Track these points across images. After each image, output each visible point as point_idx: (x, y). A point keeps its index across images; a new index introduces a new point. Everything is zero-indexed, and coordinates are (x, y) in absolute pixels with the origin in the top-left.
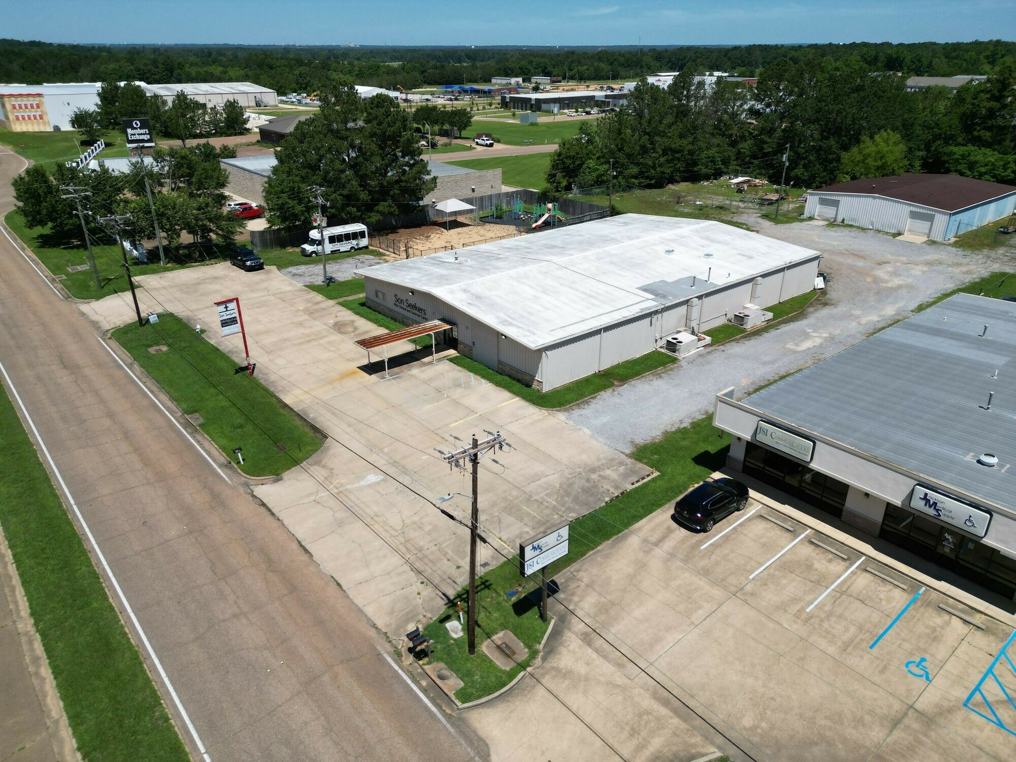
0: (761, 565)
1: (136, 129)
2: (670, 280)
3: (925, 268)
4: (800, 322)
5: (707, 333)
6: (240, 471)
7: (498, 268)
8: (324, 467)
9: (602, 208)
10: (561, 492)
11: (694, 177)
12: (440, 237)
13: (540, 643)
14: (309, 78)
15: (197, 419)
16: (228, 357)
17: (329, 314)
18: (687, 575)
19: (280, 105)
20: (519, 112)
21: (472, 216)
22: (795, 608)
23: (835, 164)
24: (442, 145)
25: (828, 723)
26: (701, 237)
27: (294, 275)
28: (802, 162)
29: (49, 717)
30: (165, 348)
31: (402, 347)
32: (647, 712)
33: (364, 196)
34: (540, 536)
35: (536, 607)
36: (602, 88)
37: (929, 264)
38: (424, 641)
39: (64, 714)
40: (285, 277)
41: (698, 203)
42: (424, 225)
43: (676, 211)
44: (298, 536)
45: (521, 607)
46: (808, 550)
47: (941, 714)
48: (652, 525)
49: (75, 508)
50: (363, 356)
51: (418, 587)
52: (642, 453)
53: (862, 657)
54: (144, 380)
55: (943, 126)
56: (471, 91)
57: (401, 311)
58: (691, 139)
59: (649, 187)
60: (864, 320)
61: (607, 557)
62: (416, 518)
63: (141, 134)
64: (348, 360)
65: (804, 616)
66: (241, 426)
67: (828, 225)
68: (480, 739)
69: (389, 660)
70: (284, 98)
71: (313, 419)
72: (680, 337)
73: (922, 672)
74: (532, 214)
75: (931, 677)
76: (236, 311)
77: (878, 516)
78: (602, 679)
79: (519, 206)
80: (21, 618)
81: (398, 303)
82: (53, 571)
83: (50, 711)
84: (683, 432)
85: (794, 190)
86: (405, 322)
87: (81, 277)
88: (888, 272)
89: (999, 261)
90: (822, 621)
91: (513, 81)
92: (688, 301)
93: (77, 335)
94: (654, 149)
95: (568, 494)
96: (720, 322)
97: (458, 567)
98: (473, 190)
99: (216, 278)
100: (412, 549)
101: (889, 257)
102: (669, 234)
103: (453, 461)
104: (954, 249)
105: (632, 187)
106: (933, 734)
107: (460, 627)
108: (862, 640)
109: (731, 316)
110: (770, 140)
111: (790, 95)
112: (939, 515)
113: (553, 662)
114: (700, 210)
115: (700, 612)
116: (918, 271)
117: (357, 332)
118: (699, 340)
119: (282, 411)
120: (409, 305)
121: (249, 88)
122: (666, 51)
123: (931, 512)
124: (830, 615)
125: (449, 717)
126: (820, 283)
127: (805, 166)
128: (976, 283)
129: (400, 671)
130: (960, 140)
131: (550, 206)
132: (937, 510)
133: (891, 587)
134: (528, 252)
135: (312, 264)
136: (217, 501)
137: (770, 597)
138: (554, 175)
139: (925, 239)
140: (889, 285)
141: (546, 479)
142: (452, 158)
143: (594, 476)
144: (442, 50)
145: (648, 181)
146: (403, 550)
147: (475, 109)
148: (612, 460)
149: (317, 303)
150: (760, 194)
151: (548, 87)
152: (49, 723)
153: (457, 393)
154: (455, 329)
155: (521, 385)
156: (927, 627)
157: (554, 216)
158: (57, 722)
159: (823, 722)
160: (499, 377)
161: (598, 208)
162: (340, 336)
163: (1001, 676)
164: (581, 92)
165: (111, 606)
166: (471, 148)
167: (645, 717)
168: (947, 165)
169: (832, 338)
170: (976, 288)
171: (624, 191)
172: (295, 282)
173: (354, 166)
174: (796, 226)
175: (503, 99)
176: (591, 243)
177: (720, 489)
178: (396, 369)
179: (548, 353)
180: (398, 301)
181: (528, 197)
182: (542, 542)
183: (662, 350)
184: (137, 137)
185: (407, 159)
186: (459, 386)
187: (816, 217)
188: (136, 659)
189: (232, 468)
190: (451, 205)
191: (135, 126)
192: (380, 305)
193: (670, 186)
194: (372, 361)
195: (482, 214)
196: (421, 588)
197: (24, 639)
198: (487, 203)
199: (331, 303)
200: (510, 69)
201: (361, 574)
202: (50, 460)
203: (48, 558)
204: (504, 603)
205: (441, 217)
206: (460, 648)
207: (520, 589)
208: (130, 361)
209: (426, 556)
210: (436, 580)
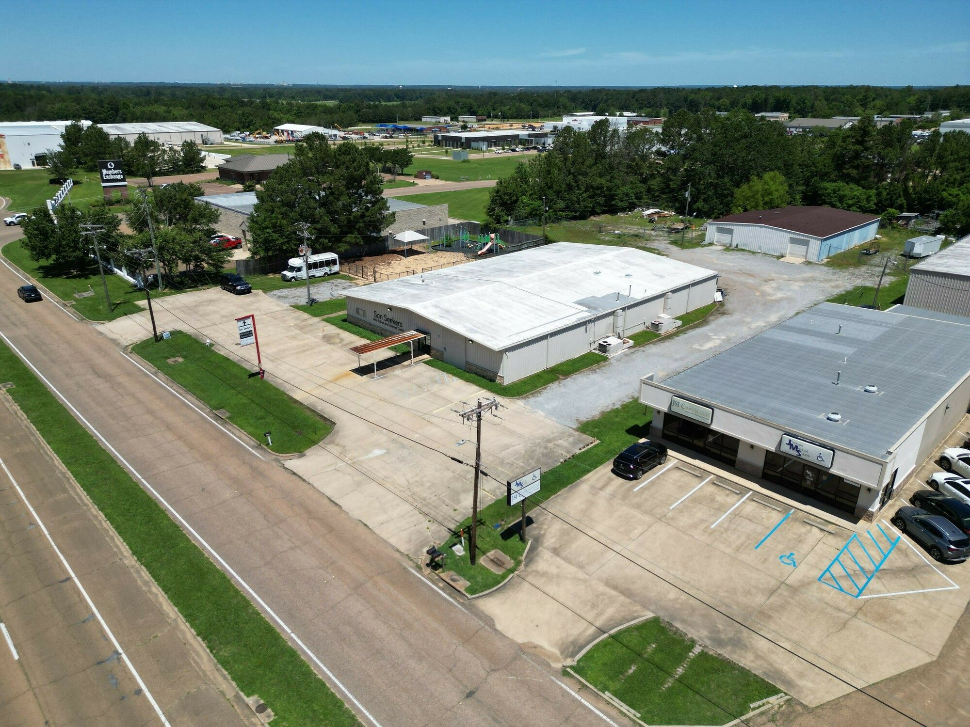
0: (678, 499)
1: (110, 169)
2: (600, 295)
3: (802, 284)
4: (704, 328)
5: (630, 338)
6: (269, 451)
7: (459, 288)
8: (337, 445)
9: (537, 237)
10: (526, 456)
11: (612, 210)
12: (400, 264)
13: (522, 556)
14: (251, 118)
15: (224, 414)
16: (239, 365)
17: (318, 329)
18: (625, 508)
19: (225, 143)
20: (451, 150)
21: (425, 244)
22: (703, 526)
23: (729, 198)
24: (387, 182)
25: (727, 594)
26: (621, 261)
27: (280, 297)
28: (702, 197)
29: (169, 617)
30: (181, 360)
31: (383, 354)
32: (603, 594)
33: (334, 229)
34: (521, 476)
35: (517, 535)
36: (524, 127)
37: (805, 280)
38: (440, 555)
39: (180, 615)
40: (271, 300)
41: (617, 232)
42: (385, 253)
43: (599, 239)
44: (326, 494)
45: (507, 535)
46: (712, 489)
47: (803, 586)
48: (598, 475)
49: (143, 480)
50: (354, 362)
51: (426, 524)
52: (586, 428)
53: (749, 554)
54: (170, 384)
55: (818, 165)
56: (404, 129)
57: (381, 325)
58: (608, 177)
59: (575, 218)
60: (753, 326)
61: (565, 498)
62: (417, 479)
63: (115, 174)
64: (341, 365)
65: (709, 531)
66: (263, 418)
67: (725, 250)
68: (487, 616)
69: (413, 571)
70: (228, 136)
71: (321, 410)
72: (609, 340)
73: (791, 562)
74: (477, 242)
75: (797, 564)
76: (252, 326)
77: (760, 462)
78: (569, 576)
79: (465, 237)
80: (125, 556)
81: (377, 318)
82: (141, 524)
83: (168, 614)
84: (616, 412)
85: (697, 221)
86: (383, 334)
87: (90, 302)
88: (773, 287)
89: (862, 277)
90: (722, 533)
91: (442, 119)
92: (614, 312)
93: (100, 350)
94: (578, 186)
95: (532, 458)
96: (641, 328)
97: (455, 510)
98: (424, 223)
99: (211, 302)
100: (418, 499)
101: (773, 275)
102: (596, 259)
104: (825, 268)
105: (560, 219)
106: (797, 598)
107: (462, 549)
108: (749, 544)
109: (648, 324)
110: (674, 178)
111: (690, 140)
112: (800, 455)
113: (533, 567)
114: (619, 238)
115: (636, 531)
116: (796, 286)
117: (344, 343)
118: (624, 343)
119: (293, 405)
120: (387, 320)
121: (196, 127)
122: (580, 92)
123: (795, 453)
124: (727, 530)
125: (463, 604)
126: (718, 297)
127: (705, 200)
128: (842, 295)
129: (422, 578)
130: (833, 176)
131: (493, 236)
132: (798, 451)
133: (771, 510)
134: (482, 275)
135: (292, 287)
136: (257, 473)
137: (684, 520)
138: (493, 210)
139: (803, 260)
140: (774, 298)
141: (514, 448)
142: (397, 193)
143: (550, 445)
144: (372, 90)
145: (573, 214)
146: (411, 500)
147: (410, 146)
148: (563, 433)
149: (305, 320)
150: (669, 223)
151: (475, 126)
152: (170, 621)
153: (435, 388)
154: (428, 337)
155: (485, 380)
156: (795, 534)
157: (496, 244)
158: (175, 620)
159: (723, 594)
160: (467, 375)
161: (533, 237)
162: (329, 346)
163: (843, 561)
164: (506, 130)
165: (194, 546)
166: (414, 184)
167: (601, 597)
168: (823, 198)
169: (728, 340)
170: (841, 299)
171: (553, 222)
172: (280, 303)
174: (699, 250)
175: (436, 137)
176: (532, 267)
177: (646, 448)
178: (382, 371)
179: (507, 353)
180: (377, 316)
181: (472, 228)
182: (523, 480)
183: (596, 352)
184: (112, 177)
185: (369, 197)
186: (436, 382)
187: (715, 243)
188: (225, 580)
189: (262, 449)
190: (408, 236)
191: (109, 167)
192: (360, 320)
193: (592, 218)
194: (362, 365)
195: (433, 243)
196: (429, 524)
197: (132, 570)
198: (436, 233)
199: (316, 319)
200: (439, 109)
201: (382, 518)
202: (111, 447)
203: (134, 516)
204: (492, 532)
205: (400, 246)
206: (464, 561)
207: (503, 523)
208: (154, 370)
209: (429, 504)
210: (440, 519)
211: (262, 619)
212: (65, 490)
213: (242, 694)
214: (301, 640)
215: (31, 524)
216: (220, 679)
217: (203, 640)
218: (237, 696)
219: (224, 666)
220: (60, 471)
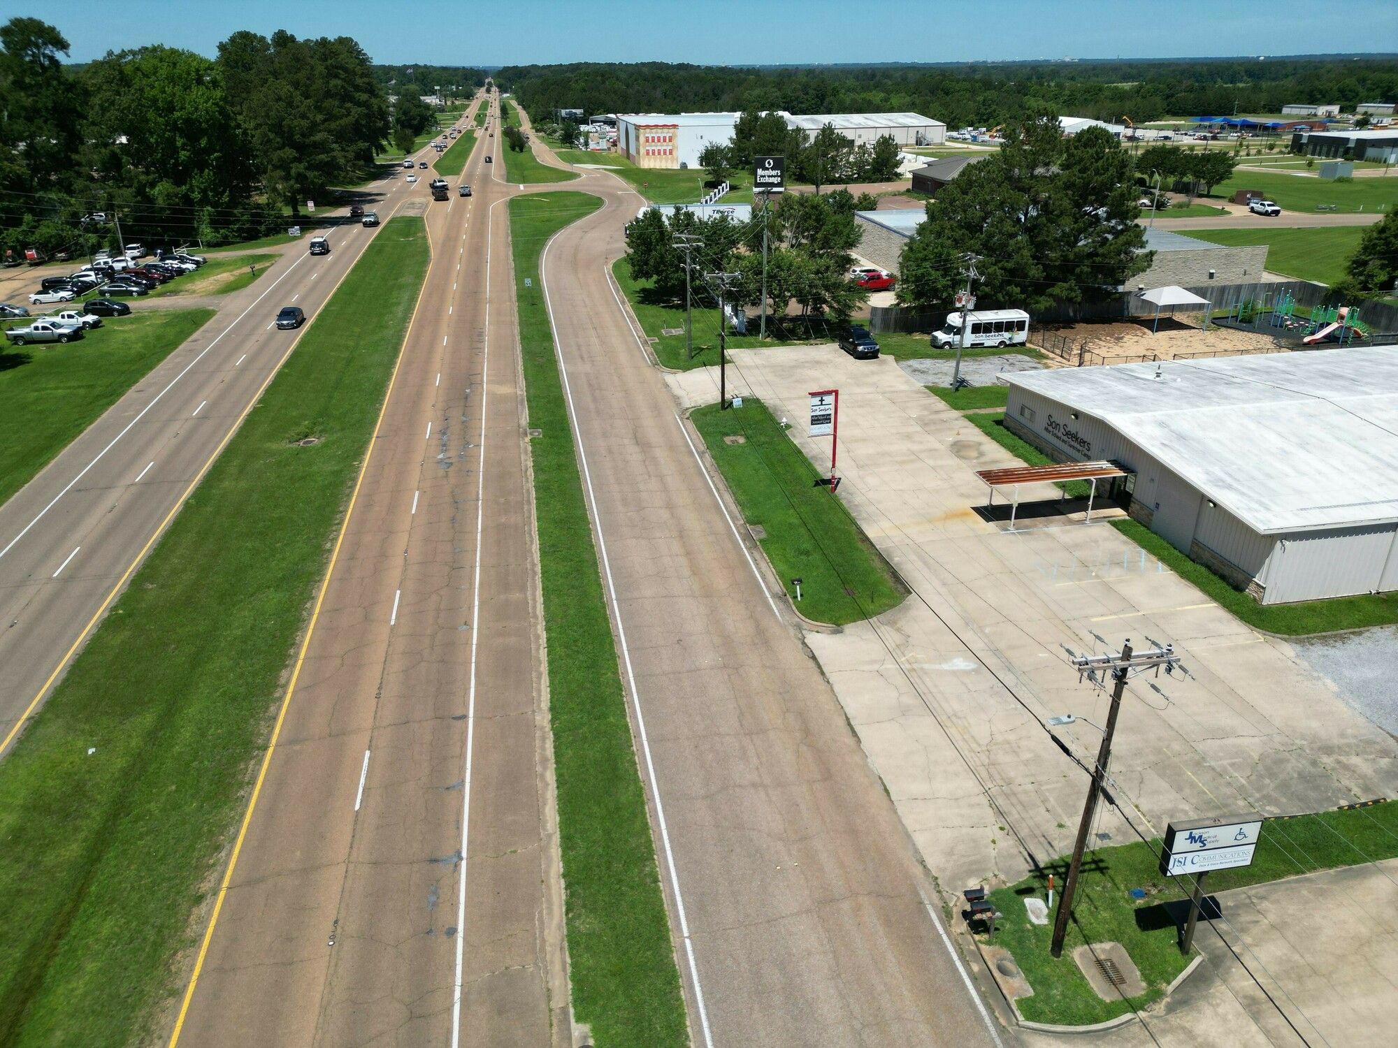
1: (767, 169)
6: (794, 608)
7: (1226, 397)
8: (898, 630)
10: (1260, 767)
12: (1137, 341)
13: (1169, 983)
14: (994, 107)
15: (759, 533)
16: (810, 464)
19: (947, 143)
20: (1320, 160)
21: (1200, 314)
24: (1174, 206)
27: (915, 370)
29: (545, 829)
30: (742, 440)
33: (1035, 272)
34: (1207, 823)
35: (1173, 930)
38: (988, 910)
39: (558, 831)
40: (902, 372)
42: (1117, 321)
44: (847, 710)
45: (1150, 918)
49: (615, 604)
50: (984, 494)
51: (993, 831)
54: (713, 473)
56: (1242, 126)
57: (1054, 440)
61: (1322, 893)
62: (1012, 737)
63: (772, 176)
64: (962, 495)
66: (807, 553)
69: (933, 916)
70: (955, 134)
71: (898, 564)
74: (1307, 320)
76: (832, 407)
79: (1287, 308)
80: (540, 709)
81: (1050, 428)
82: (579, 668)
83: (546, 822)
86: (1054, 456)
87: (674, 343)
91: (1322, 110)
93: (655, 407)
95: (1272, 775)
97: (1060, 826)
98: (1211, 276)
99: (818, 362)
100: (997, 777)
103: (1087, 670)
107: (1045, 911)
113: (1183, 1019)
117: (982, 459)
119: (860, 545)
120: (1067, 434)
121: (911, 120)
125: (1002, 1030)
129: (945, 937)
131: (1345, 311)
134: (1288, 380)
135: (942, 358)
136: (762, 638)
138: (1365, 263)
141: (1239, 741)
142: (1186, 226)
143: (1327, 760)
146: (984, 774)
147: (1243, 153)
148: (1369, 743)
149: (937, 412)
151: (1387, 121)
152: (542, 835)
153: (1113, 575)
154: (1131, 478)
155: (1224, 584)
157: (1349, 328)
158: (549, 836)
160: (1189, 565)
162: (957, 461)
165: (626, 726)
166: (1223, 212)
172: (913, 380)
173: (1031, 229)
175: (1297, 138)
178: (1027, 521)
179: (1287, 543)
180: (1052, 425)
181: (1307, 294)
182: (1208, 833)
184: (767, 180)
185: (1113, 223)
186: (1119, 564)
188: (639, 797)
189: (786, 602)
190: (1168, 295)
191: (767, 165)
192: (1024, 427)
194: (994, 503)
195: (1217, 312)
196: (999, 835)
197: (538, 734)
198: (1230, 296)
199: (956, 414)
200: (1320, 92)
201: (918, 788)
202: (602, 544)
203: (578, 652)
204: (1122, 903)
205: (1150, 312)
206: (1038, 940)
207: (1154, 891)
208: (702, 448)
209: (1015, 794)
210: (1023, 833)
211: (657, 891)
212: (523, 589)
213: (572, 1011)
214: (696, 960)
215: (465, 624)
216: (557, 967)
217: (566, 889)
218: (564, 1010)
219: (571, 949)
220: (533, 560)
